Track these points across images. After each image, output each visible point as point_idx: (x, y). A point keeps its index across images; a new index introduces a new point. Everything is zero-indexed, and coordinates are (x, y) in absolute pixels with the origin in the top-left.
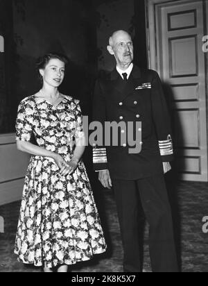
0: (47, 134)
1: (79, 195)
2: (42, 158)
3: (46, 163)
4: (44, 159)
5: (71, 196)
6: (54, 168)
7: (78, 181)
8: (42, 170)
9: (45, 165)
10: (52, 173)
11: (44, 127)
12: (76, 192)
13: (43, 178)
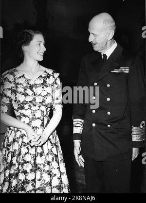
0: (22, 108)
1: (47, 168)
2: (16, 129)
3: (18, 134)
4: (18, 130)
5: (39, 168)
6: (26, 140)
7: (47, 154)
8: (14, 141)
9: (18, 136)
10: (24, 145)
11: (20, 101)
12: (44, 165)
13: (14, 148)
